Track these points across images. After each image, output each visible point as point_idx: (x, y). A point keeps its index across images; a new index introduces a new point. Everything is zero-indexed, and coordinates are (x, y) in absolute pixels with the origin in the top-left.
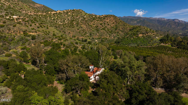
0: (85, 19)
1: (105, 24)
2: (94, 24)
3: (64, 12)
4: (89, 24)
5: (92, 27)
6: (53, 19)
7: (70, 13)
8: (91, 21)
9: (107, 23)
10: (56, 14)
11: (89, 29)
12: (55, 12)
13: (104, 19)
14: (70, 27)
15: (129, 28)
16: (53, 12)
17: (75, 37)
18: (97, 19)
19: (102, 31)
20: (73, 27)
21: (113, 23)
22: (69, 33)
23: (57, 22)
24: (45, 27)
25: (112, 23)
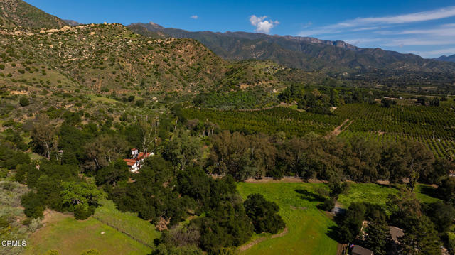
0: (129, 47)
1: (174, 59)
2: (150, 61)
3: (79, 30)
4: (138, 61)
5: (145, 67)
6: (52, 46)
7: (93, 33)
8: (143, 54)
9: (180, 56)
10: (60, 34)
11: (139, 72)
12: (57, 30)
13: (173, 47)
14: (94, 68)
15: (224, 71)
16: (51, 30)
17: (107, 91)
18: (157, 49)
19: (167, 76)
20: (102, 68)
21: (193, 58)
22: (94, 81)
23: (62, 54)
24: (37, 70)
25: (190, 57)
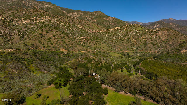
0: (137, 33)
1: (156, 38)
2: (144, 39)
3: (121, 28)
4: (138, 39)
5: (141, 41)
6: (110, 35)
7: (126, 29)
8: (142, 36)
9: (159, 36)
10: (114, 30)
11: (138, 44)
12: (114, 29)
13: (157, 32)
14: (120, 42)
16: (112, 29)
17: (121, 51)
18: (148, 34)
19: (149, 45)
20: (122, 42)
21: (165, 37)
22: (119, 47)
23: (112, 37)
25: (164, 36)
